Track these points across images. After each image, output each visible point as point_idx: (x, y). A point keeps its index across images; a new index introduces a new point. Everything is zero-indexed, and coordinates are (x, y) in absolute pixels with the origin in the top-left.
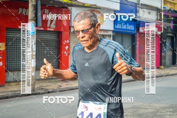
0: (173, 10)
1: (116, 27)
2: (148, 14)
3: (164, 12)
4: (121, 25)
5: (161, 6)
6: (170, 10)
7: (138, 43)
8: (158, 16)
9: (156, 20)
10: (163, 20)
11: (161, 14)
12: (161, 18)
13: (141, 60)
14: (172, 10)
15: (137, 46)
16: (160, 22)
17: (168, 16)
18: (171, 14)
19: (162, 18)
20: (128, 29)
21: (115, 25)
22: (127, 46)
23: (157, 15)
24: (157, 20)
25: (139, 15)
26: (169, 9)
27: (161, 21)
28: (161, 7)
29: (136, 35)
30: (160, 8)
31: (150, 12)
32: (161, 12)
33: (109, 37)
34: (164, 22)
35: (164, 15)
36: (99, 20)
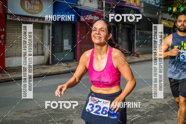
2: (89, 2)
3: (105, 0)
4: (61, 13)
7: (79, 32)
8: (100, 4)
9: (97, 9)
10: (104, 9)
11: (103, 2)
12: (103, 6)
13: (82, 50)
15: (78, 36)
16: (102, 10)
17: (109, 5)
18: (113, 3)
22: (68, 35)
23: (99, 3)
24: (99, 8)
25: (80, 3)
27: (103, 9)
29: (76, 24)
31: (91, 0)
32: (102, 1)
33: (48, 26)
34: (105, 10)
35: (106, 4)
36: (37, 8)
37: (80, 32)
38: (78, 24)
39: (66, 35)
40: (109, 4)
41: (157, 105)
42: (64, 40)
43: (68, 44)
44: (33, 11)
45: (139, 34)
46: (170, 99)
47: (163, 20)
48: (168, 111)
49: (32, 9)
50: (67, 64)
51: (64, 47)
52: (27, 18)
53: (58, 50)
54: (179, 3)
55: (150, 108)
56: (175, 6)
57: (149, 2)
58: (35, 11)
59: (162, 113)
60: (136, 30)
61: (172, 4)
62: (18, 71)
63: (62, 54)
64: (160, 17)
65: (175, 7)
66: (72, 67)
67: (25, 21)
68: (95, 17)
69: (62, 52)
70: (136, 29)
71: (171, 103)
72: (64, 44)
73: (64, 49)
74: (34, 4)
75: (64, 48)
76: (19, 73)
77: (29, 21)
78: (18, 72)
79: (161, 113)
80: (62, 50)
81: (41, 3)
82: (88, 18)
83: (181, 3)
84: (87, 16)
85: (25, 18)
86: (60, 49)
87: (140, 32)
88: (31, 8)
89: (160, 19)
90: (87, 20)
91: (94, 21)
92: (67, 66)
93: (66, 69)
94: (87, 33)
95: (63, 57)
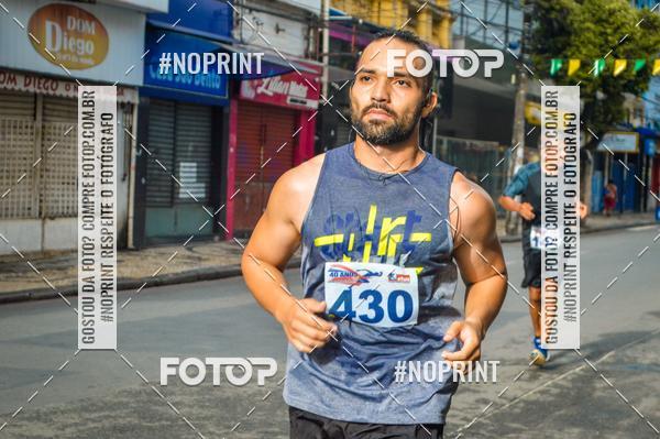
0: (364, 24)
1: (153, 75)
2: (274, 33)
3: (330, 29)
5: (323, 6)
6: (354, 21)
7: (233, 138)
8: (311, 40)
9: (300, 57)
10: (326, 59)
11: (321, 35)
12: (321, 49)
13: (244, 202)
14: (361, 21)
15: (232, 150)
16: (316, 63)
17: (345, 46)
18: (359, 38)
19: (326, 49)
20: (197, 83)
21: (151, 67)
22: (194, 146)
23: (307, 38)
24: (307, 56)
25: (241, 34)
26: (350, 17)
27: (321, 60)
28: (322, 11)
29: (226, 110)
30: (318, 12)
31: (281, 27)
32: (320, 30)
33: (126, 113)
34: (330, 64)
35: (332, 39)
36: (88, 47)
37: (238, 138)
38: (233, 109)
39: (187, 146)
40: (343, 41)
41: (504, 401)
42: (182, 164)
43: (194, 180)
44: (74, 59)
45: (448, 150)
46: (550, 383)
47: (532, 103)
48: (541, 425)
49: (68, 51)
50: (190, 249)
51: (182, 190)
52: (49, 83)
53: (158, 199)
54: (591, 47)
55: (478, 412)
56: (573, 54)
57: (485, 38)
58: (79, 57)
59: (520, 431)
60: (435, 137)
61: (564, 48)
62: (12, 271)
63: (172, 212)
64: (522, 92)
65: (577, 58)
66: (205, 260)
67: (44, 92)
68: (293, 84)
69: (171, 207)
70: (439, 133)
71: (551, 395)
72: (179, 177)
73: (181, 196)
74: (78, 34)
75: (179, 193)
76: (18, 277)
77: (58, 93)
78: (13, 274)
79: (515, 430)
80: (172, 197)
81: (102, 30)
82: (267, 88)
83: (595, 47)
84: (266, 81)
85: (43, 81)
86: (167, 197)
87: (449, 142)
88: (65, 47)
89: (523, 99)
90: (263, 94)
91: (288, 102)
92: (189, 257)
93: (185, 268)
94: (263, 141)
95: (176, 223)
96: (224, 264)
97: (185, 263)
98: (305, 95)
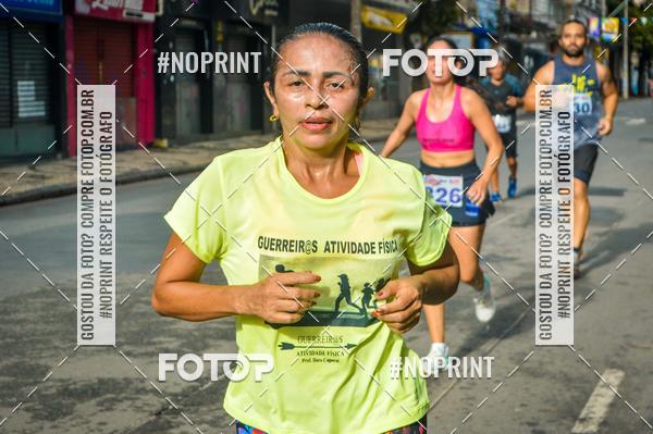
7: (71, 55)
15: (69, 66)
22: (31, 65)
29: (62, 26)
37: (75, 54)
38: (69, 25)
39: (23, 64)
42: (20, 83)
43: (33, 98)
47: (368, 8)
50: (33, 168)
51: (20, 109)
60: (273, 45)
63: (12, 131)
66: (48, 178)
69: (11, 126)
72: (17, 97)
73: (20, 115)
75: (18, 112)
80: (12, 117)
82: (101, 2)
86: (6, 117)
90: (98, 9)
91: (124, 15)
92: (32, 176)
93: (28, 187)
94: (101, 56)
95: (17, 143)
96: (67, 181)
97: (29, 182)
98: (140, 8)
